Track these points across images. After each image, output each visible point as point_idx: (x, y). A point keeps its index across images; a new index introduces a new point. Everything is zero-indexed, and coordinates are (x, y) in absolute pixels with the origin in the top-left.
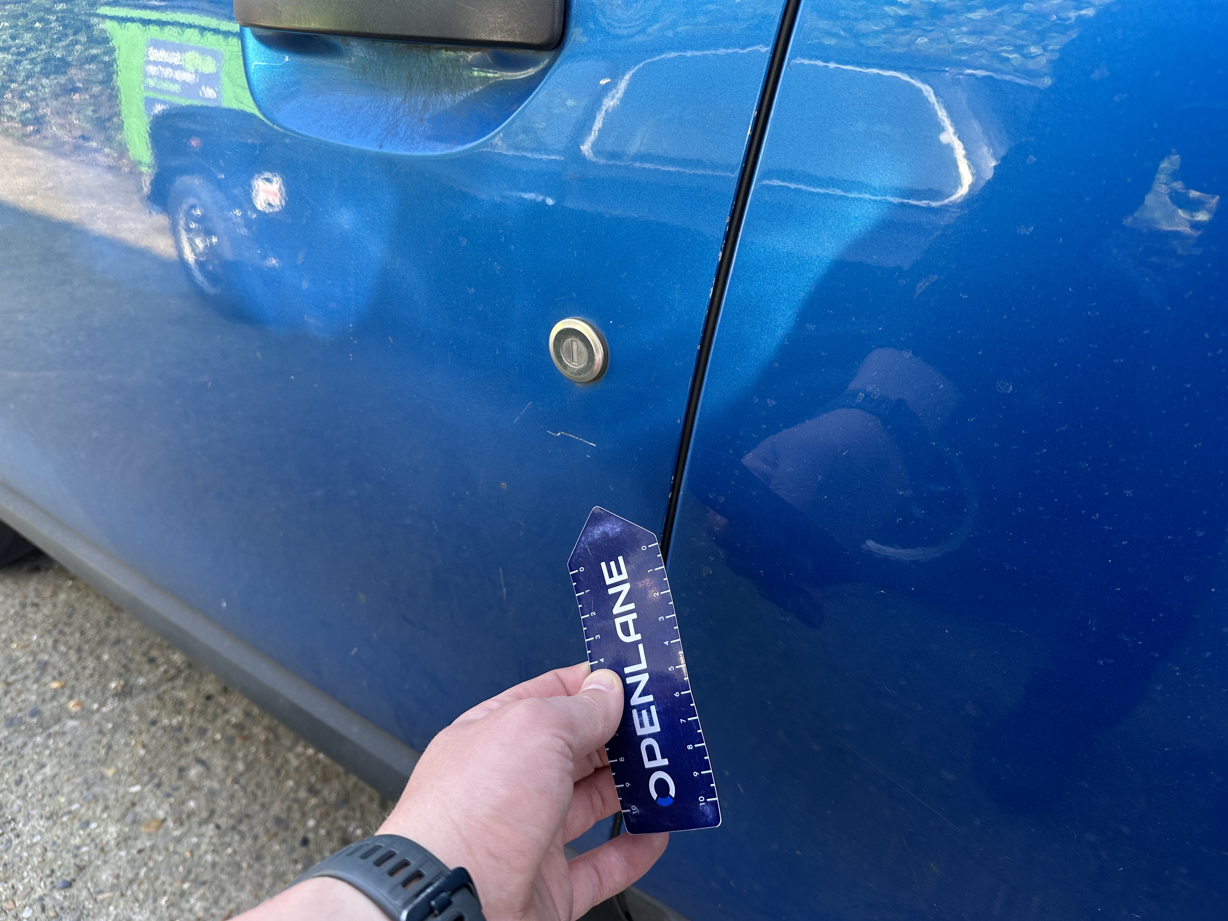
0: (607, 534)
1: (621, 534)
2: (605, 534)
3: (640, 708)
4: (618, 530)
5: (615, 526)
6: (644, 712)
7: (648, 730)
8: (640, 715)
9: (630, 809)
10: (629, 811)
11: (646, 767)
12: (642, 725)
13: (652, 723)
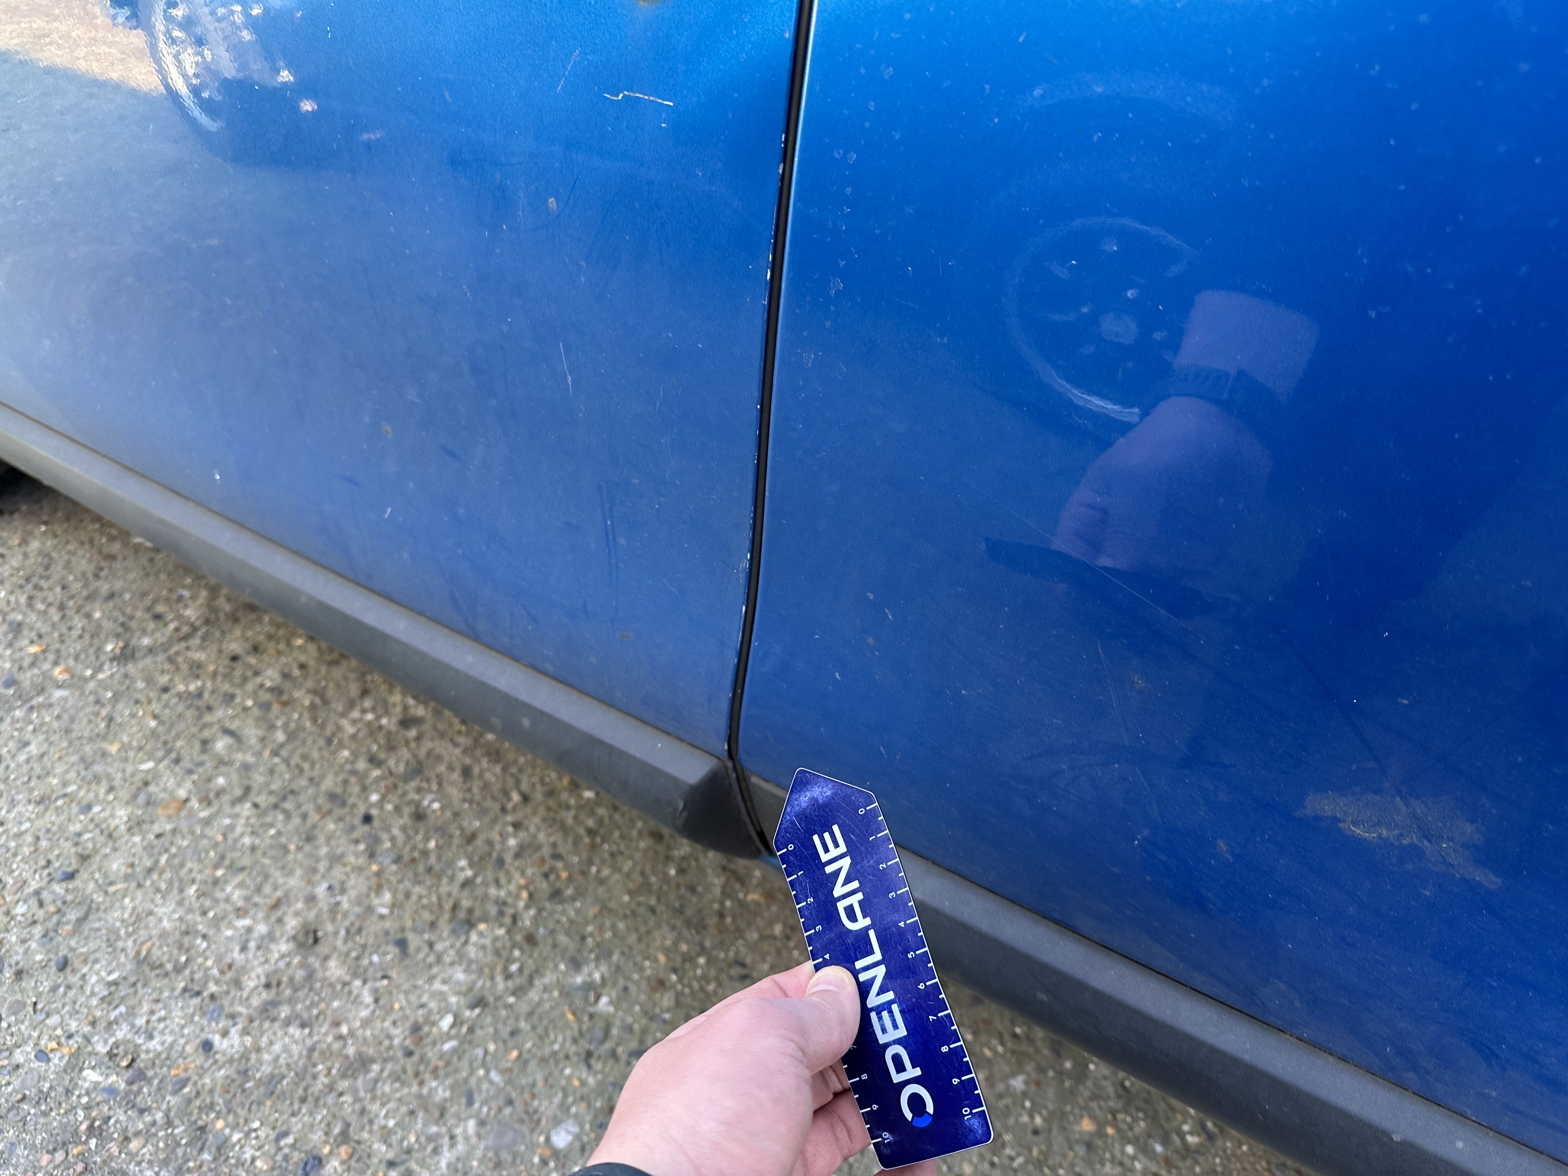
0: (817, 800)
1: (833, 798)
2: (814, 800)
3: (879, 1010)
4: (829, 793)
5: (825, 789)
6: (885, 1014)
7: (893, 1034)
8: (880, 1018)
9: (881, 1137)
10: (880, 1139)
11: (895, 1082)
12: (884, 1030)
13: (896, 1027)
